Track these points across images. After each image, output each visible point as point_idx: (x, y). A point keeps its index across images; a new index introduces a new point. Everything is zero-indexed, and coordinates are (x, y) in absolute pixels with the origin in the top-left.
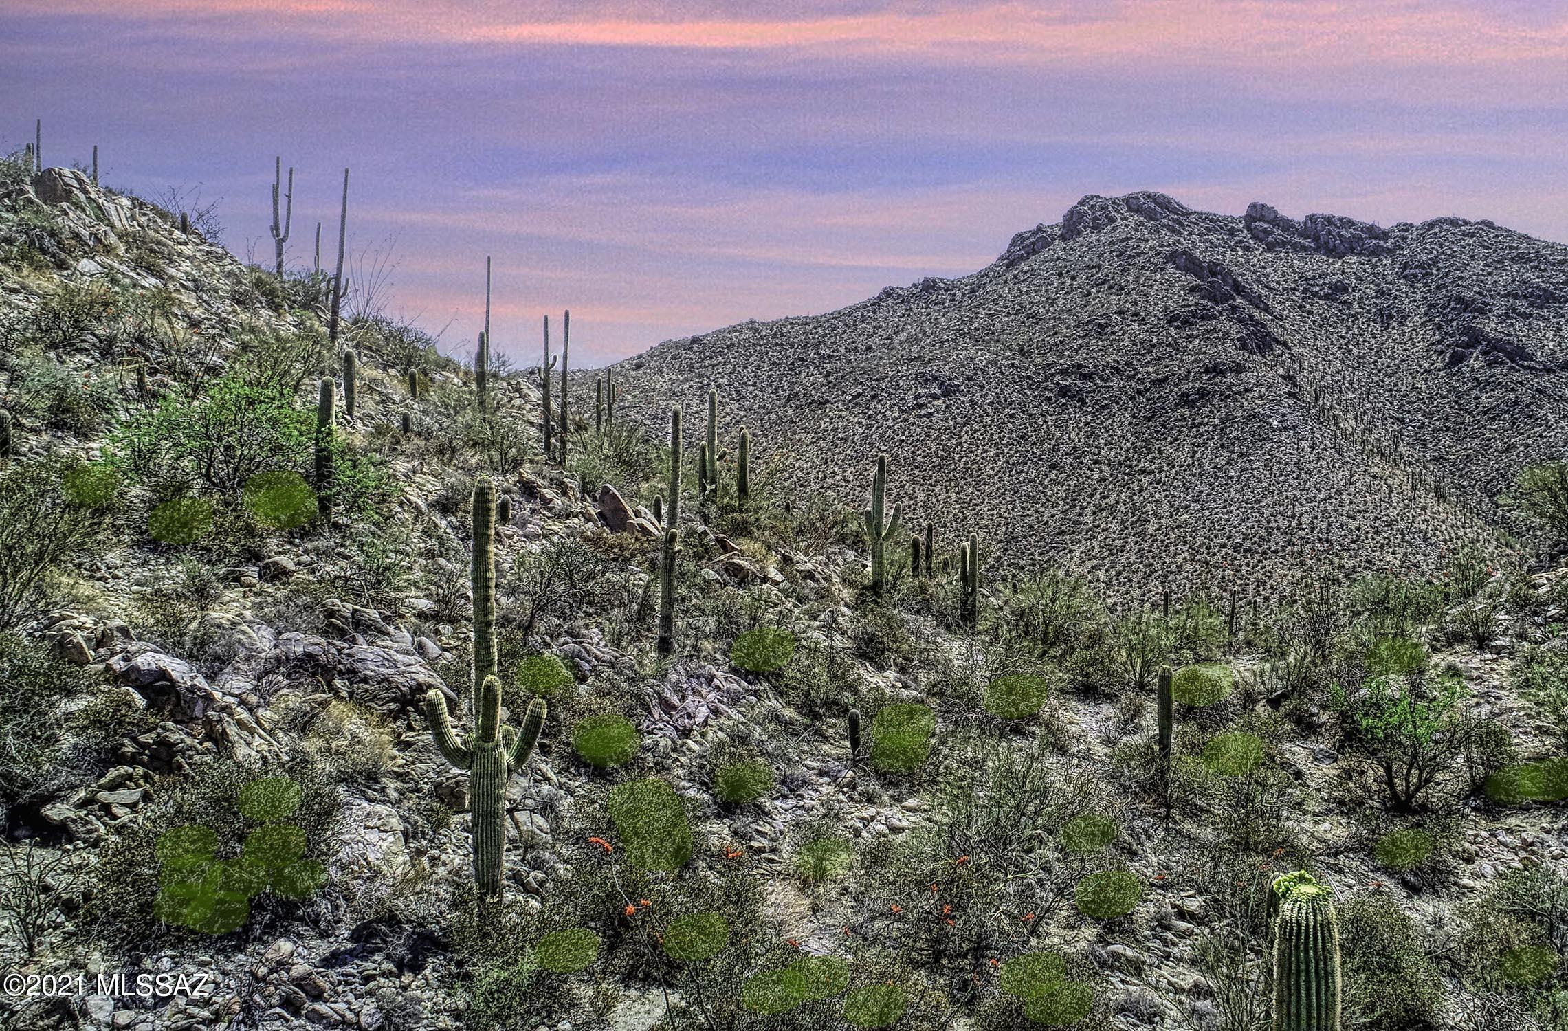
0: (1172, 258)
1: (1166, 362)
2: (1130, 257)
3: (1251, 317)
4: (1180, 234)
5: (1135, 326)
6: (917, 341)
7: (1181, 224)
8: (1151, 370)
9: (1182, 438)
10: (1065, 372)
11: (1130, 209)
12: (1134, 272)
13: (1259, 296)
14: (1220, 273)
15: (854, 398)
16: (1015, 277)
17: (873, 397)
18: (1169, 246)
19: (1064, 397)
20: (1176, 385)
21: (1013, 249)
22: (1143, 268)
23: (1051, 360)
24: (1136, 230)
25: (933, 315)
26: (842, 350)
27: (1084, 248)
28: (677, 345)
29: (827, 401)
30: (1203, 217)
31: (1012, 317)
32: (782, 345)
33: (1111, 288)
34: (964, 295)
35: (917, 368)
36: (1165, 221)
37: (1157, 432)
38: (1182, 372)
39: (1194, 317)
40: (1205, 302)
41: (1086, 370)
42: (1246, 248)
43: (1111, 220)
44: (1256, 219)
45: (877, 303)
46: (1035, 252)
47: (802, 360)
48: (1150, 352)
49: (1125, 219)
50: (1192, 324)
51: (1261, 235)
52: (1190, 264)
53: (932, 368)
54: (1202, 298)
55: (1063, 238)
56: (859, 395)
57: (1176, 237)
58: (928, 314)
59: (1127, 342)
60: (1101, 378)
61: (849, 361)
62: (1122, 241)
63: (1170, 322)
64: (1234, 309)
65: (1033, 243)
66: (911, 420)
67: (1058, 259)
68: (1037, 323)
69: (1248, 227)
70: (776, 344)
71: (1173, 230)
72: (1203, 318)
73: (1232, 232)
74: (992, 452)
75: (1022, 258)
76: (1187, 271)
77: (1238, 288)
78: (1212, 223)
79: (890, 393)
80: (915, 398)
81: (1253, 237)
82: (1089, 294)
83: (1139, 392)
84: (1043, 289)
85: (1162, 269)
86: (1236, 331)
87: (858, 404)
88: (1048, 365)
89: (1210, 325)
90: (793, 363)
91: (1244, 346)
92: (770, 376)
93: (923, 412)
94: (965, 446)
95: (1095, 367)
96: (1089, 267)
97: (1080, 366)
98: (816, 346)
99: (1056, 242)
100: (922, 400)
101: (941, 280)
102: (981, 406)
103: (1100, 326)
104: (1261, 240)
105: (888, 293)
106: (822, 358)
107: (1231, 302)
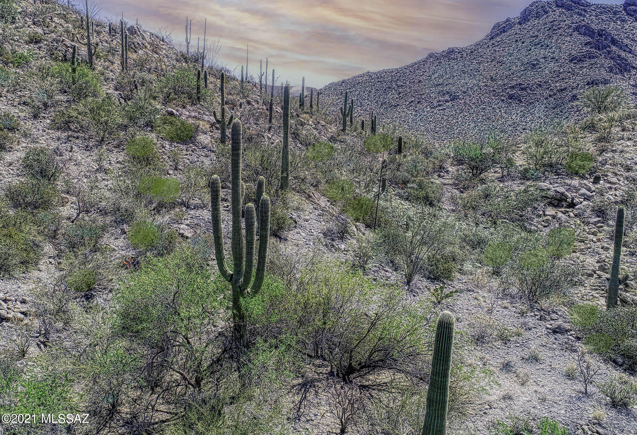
0: (577, 29)
1: (567, 81)
2: (554, 30)
4: (584, 16)
5: (552, 64)
8: (558, 85)
10: (513, 87)
11: (557, 6)
12: (555, 38)
13: (627, 45)
14: (604, 35)
16: (493, 44)
18: (577, 23)
19: (511, 99)
20: (570, 91)
21: (494, 31)
22: (561, 35)
23: (506, 82)
24: (560, 16)
25: (452, 65)
26: (408, 83)
27: (530, 28)
28: (336, 84)
29: (398, 105)
31: (490, 63)
33: (542, 46)
34: (467, 54)
35: (440, 88)
36: (577, 10)
37: (558, 114)
38: (575, 85)
39: (585, 57)
40: (593, 50)
41: (523, 86)
42: (623, 21)
44: (630, 5)
45: (425, 61)
46: (504, 31)
48: (558, 76)
49: (554, 11)
50: (583, 61)
51: (632, 13)
52: (588, 31)
53: (446, 88)
55: (520, 23)
56: (412, 101)
57: (582, 18)
59: (547, 72)
60: (531, 90)
61: (410, 87)
62: (552, 22)
63: (571, 61)
64: (609, 52)
65: (504, 27)
66: (435, 112)
67: (516, 34)
68: (501, 65)
69: (625, 9)
70: (379, 81)
71: (581, 15)
72: (590, 58)
73: (615, 13)
74: (473, 125)
75: (497, 35)
76: (585, 34)
77: (614, 42)
78: (604, 9)
79: (426, 101)
81: (628, 14)
82: (530, 50)
83: (550, 96)
84: (507, 49)
85: (571, 35)
86: (608, 63)
87: (411, 105)
88: (504, 85)
89: (593, 61)
90: (385, 90)
91: (611, 71)
93: (441, 108)
94: (460, 123)
95: (528, 84)
96: (532, 37)
97: (520, 84)
98: (396, 81)
99: (516, 26)
100: (440, 103)
101: (457, 48)
102: (469, 104)
103: (534, 65)
104: (632, 16)
105: (431, 56)
106: (398, 86)
107: (608, 49)
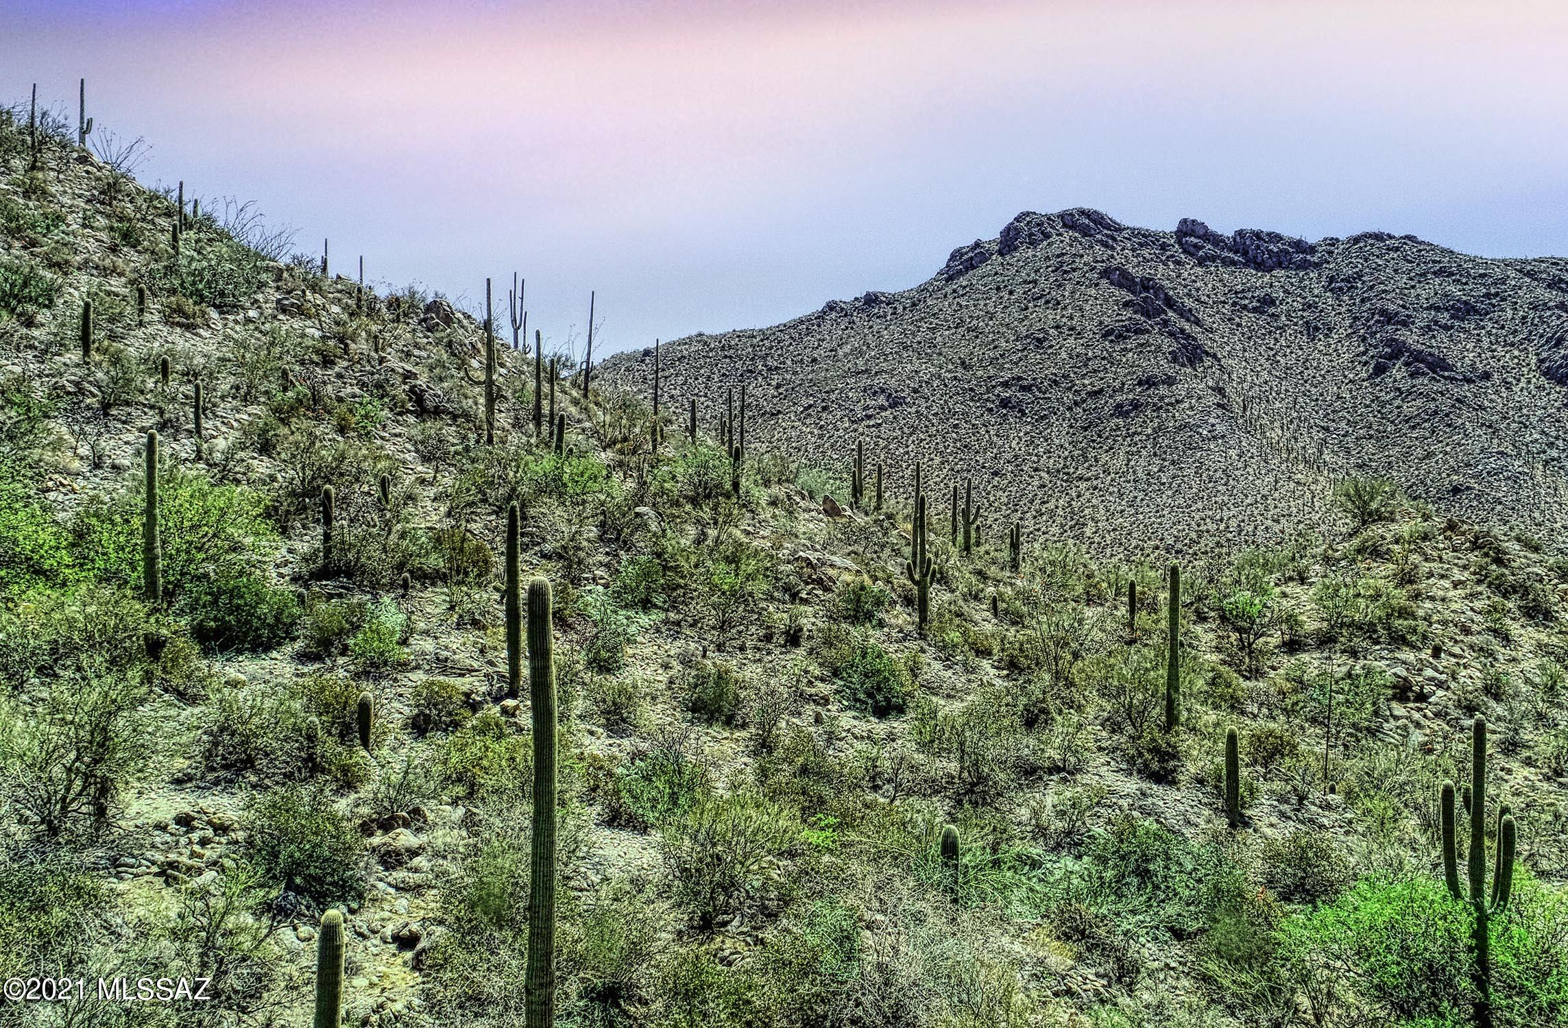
0: (1105, 273)
1: (1102, 375)
2: (1066, 272)
3: (1182, 331)
4: (1113, 248)
5: (1071, 340)
6: (862, 354)
7: (1114, 239)
8: (1087, 382)
9: (1116, 446)
10: (1005, 385)
11: (1065, 225)
12: (1069, 287)
13: (1190, 310)
14: (1153, 288)
15: (806, 409)
16: (955, 291)
17: (824, 409)
18: (1103, 261)
19: (1005, 407)
20: (1111, 397)
21: (952, 264)
22: (1078, 283)
23: (992, 373)
24: (1071, 246)
25: (875, 328)
26: (789, 362)
27: (1021, 263)
28: (629, 357)
29: (779, 412)
30: (1136, 233)
31: (953, 331)
32: (731, 357)
33: (1047, 302)
34: (905, 308)
35: (865, 381)
36: (1098, 236)
37: (1094, 441)
38: (1117, 384)
39: (1128, 331)
40: (1138, 316)
41: (1025, 383)
42: (1178, 263)
43: (1047, 236)
44: (1186, 234)
45: (821, 316)
46: (973, 267)
47: (750, 371)
48: (1086, 365)
49: (1061, 235)
50: (1125, 338)
51: (1192, 249)
52: (1124, 280)
53: (880, 381)
54: (1135, 313)
55: (1001, 253)
56: (810, 406)
57: (1110, 252)
58: (871, 327)
59: (1064, 355)
60: (1039, 390)
61: (795, 373)
62: (1058, 256)
63: (1105, 336)
64: (1165, 323)
65: (972, 258)
66: (861, 430)
67: (996, 274)
68: (977, 337)
69: (1180, 242)
70: (726, 357)
71: (1106, 245)
72: (1136, 332)
73: (1164, 247)
74: (938, 460)
75: (960, 273)
76: (1121, 286)
77: (1169, 302)
78: (1145, 238)
79: (840, 406)
80: (864, 409)
81: (1185, 252)
82: (1027, 308)
83: (1076, 403)
84: (982, 303)
85: (1097, 285)
86: (1168, 344)
87: (809, 415)
88: (989, 378)
89: (1143, 339)
90: (741, 375)
91: (1175, 360)
92: (720, 388)
93: (872, 423)
94: (912, 454)
95: (1034, 379)
96: (1025, 282)
97: (1020, 378)
98: (764, 358)
99: (994, 257)
100: (870, 412)
101: (883, 294)
102: (927, 417)
103: (1039, 340)
104: (1192, 255)
105: (831, 307)
106: (770, 369)
107: (1163, 316)
